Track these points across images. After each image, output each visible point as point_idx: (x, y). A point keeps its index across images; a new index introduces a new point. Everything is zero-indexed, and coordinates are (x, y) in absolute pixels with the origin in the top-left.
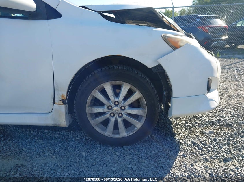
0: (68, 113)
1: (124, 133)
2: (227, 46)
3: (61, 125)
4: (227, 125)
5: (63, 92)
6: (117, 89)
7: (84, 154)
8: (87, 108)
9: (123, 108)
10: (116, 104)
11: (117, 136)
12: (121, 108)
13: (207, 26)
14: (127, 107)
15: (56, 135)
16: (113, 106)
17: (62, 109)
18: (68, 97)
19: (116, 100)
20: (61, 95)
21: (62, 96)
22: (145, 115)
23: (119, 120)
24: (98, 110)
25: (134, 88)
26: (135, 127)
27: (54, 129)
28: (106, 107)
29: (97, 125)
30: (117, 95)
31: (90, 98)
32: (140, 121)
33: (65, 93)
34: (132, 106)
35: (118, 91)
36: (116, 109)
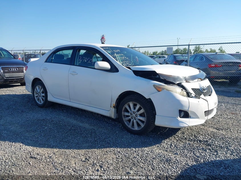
0: (116, 113)
1: (136, 128)
3: (112, 117)
5: (114, 103)
6: (135, 105)
7: (117, 132)
8: (123, 112)
10: (134, 113)
11: (133, 129)
12: (136, 115)
14: (138, 115)
15: (113, 123)
16: (133, 113)
17: (113, 110)
18: (116, 105)
19: (134, 111)
22: (145, 121)
23: (135, 121)
24: (127, 114)
25: (141, 107)
26: (141, 126)
27: (109, 118)
28: (130, 113)
29: (126, 121)
30: (135, 109)
31: (124, 108)
32: (143, 124)
35: (135, 106)
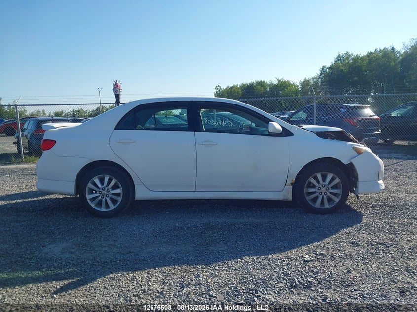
1: (327, 206)
2: (381, 141)
3: (289, 200)
4: (391, 207)
5: (293, 178)
8: (305, 189)
9: (327, 189)
10: (324, 186)
11: (323, 208)
12: (326, 189)
13: (355, 119)
14: (330, 189)
16: (322, 187)
17: (291, 189)
18: (295, 181)
19: (324, 184)
20: (291, 179)
21: (292, 181)
22: (341, 193)
23: (325, 197)
24: (311, 190)
25: (335, 176)
26: (334, 201)
28: (317, 188)
29: (310, 200)
30: (324, 181)
31: (307, 183)
32: (337, 197)
33: (294, 179)
34: (332, 188)
35: (325, 178)
36: (323, 190)
